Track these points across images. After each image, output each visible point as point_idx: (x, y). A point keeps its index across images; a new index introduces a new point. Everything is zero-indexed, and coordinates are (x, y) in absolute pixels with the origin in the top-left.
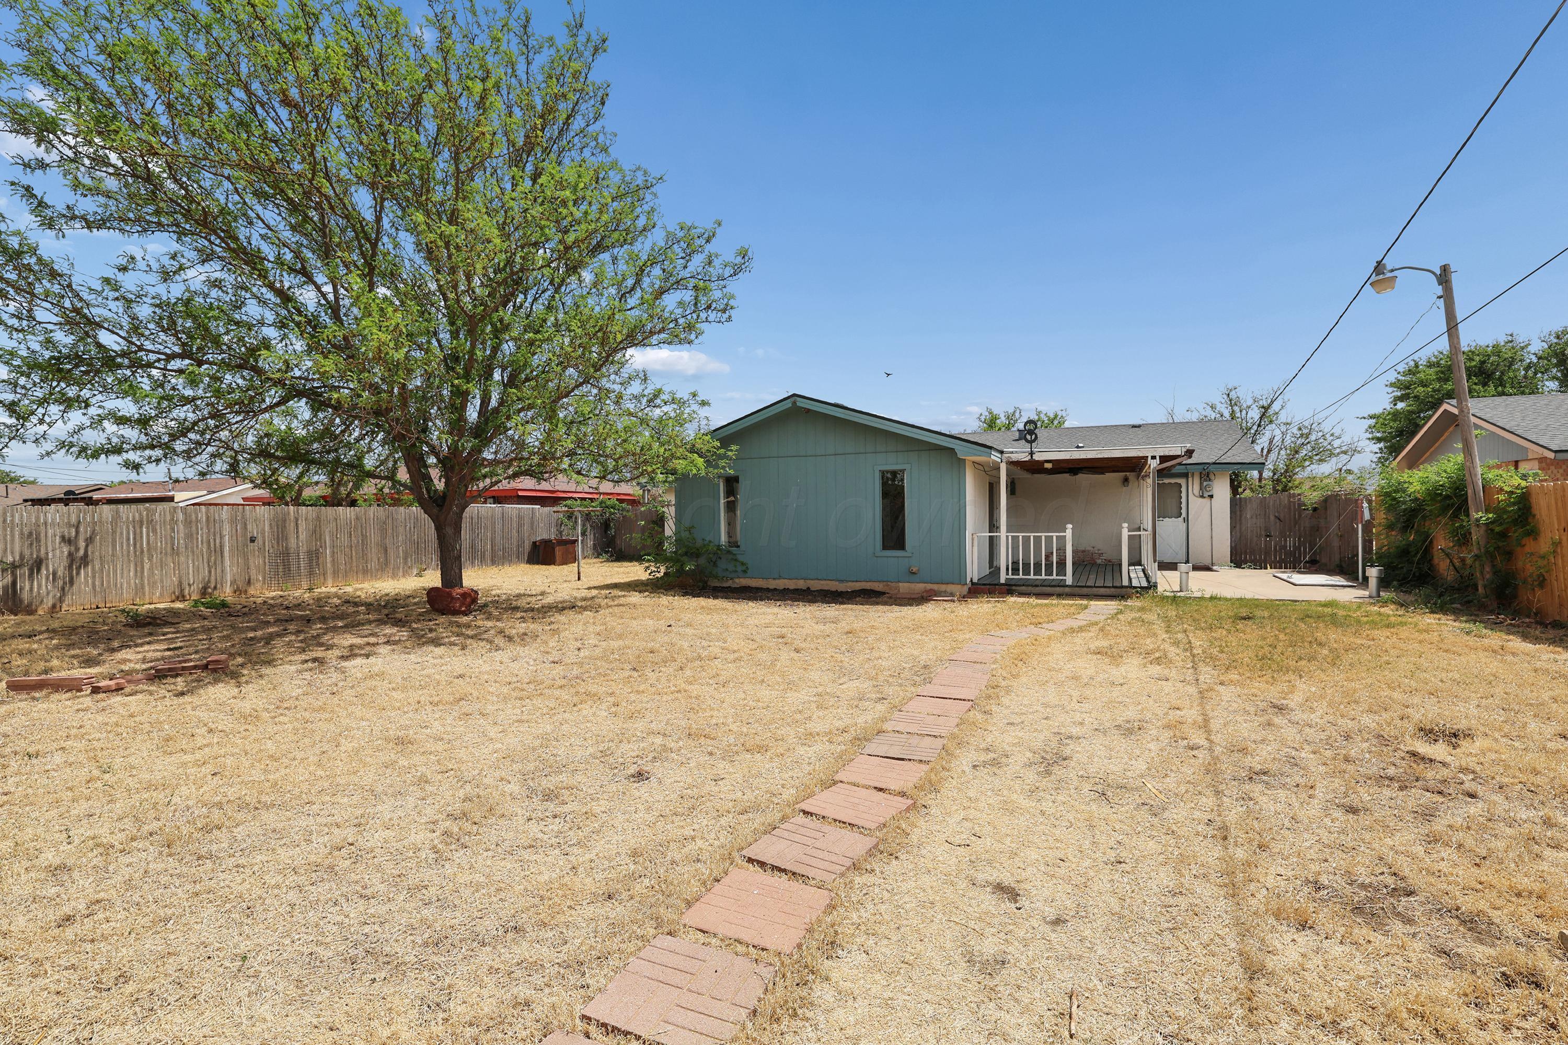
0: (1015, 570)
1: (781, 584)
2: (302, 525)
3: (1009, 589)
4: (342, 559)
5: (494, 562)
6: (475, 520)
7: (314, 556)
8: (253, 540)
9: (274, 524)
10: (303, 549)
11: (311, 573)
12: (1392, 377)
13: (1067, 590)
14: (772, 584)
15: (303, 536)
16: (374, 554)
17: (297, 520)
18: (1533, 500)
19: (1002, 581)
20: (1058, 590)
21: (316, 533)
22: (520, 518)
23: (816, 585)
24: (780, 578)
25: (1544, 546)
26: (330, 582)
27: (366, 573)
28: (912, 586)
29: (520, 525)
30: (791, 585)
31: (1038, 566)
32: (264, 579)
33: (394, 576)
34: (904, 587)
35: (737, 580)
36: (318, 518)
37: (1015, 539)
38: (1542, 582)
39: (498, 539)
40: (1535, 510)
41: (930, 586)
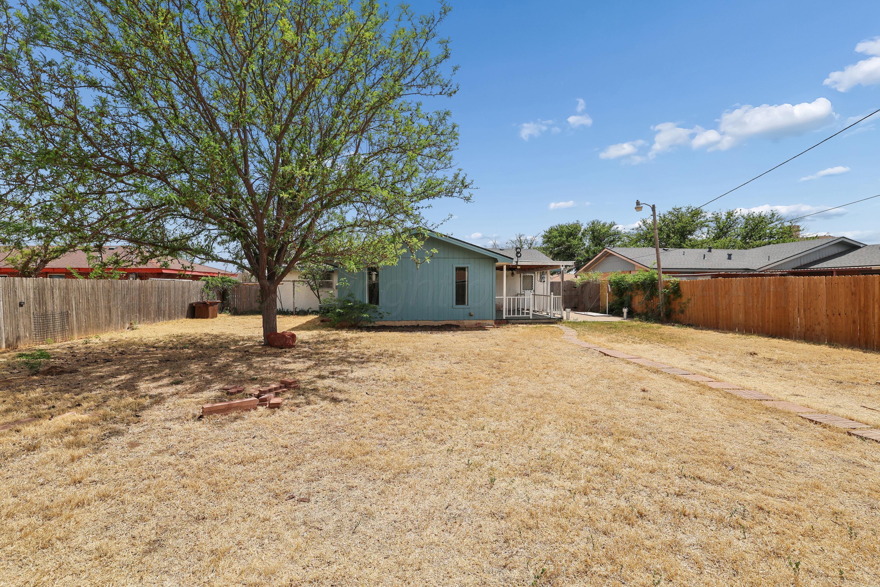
0: (509, 314)
1: (403, 323)
2: (57, 292)
3: (507, 322)
4: (83, 317)
5: (170, 318)
6: (160, 289)
7: (65, 315)
8: (21, 305)
9: (37, 291)
10: (58, 311)
11: (63, 330)
12: (543, 233)
13: (530, 321)
14: (398, 324)
15: (57, 302)
16: (103, 314)
17: (52, 289)
18: (681, 286)
19: (504, 318)
20: (527, 321)
21: (66, 300)
22: (183, 288)
23: (422, 323)
24: (402, 320)
25: (684, 300)
26: (76, 335)
27: (98, 327)
28: (470, 322)
29: (183, 293)
30: (409, 324)
31: (514, 310)
32: (30, 335)
33: (116, 329)
34: (467, 323)
35: (376, 323)
36: (67, 288)
37: (509, 299)
38: (682, 312)
39: (172, 301)
40: (681, 289)
41: (478, 321)
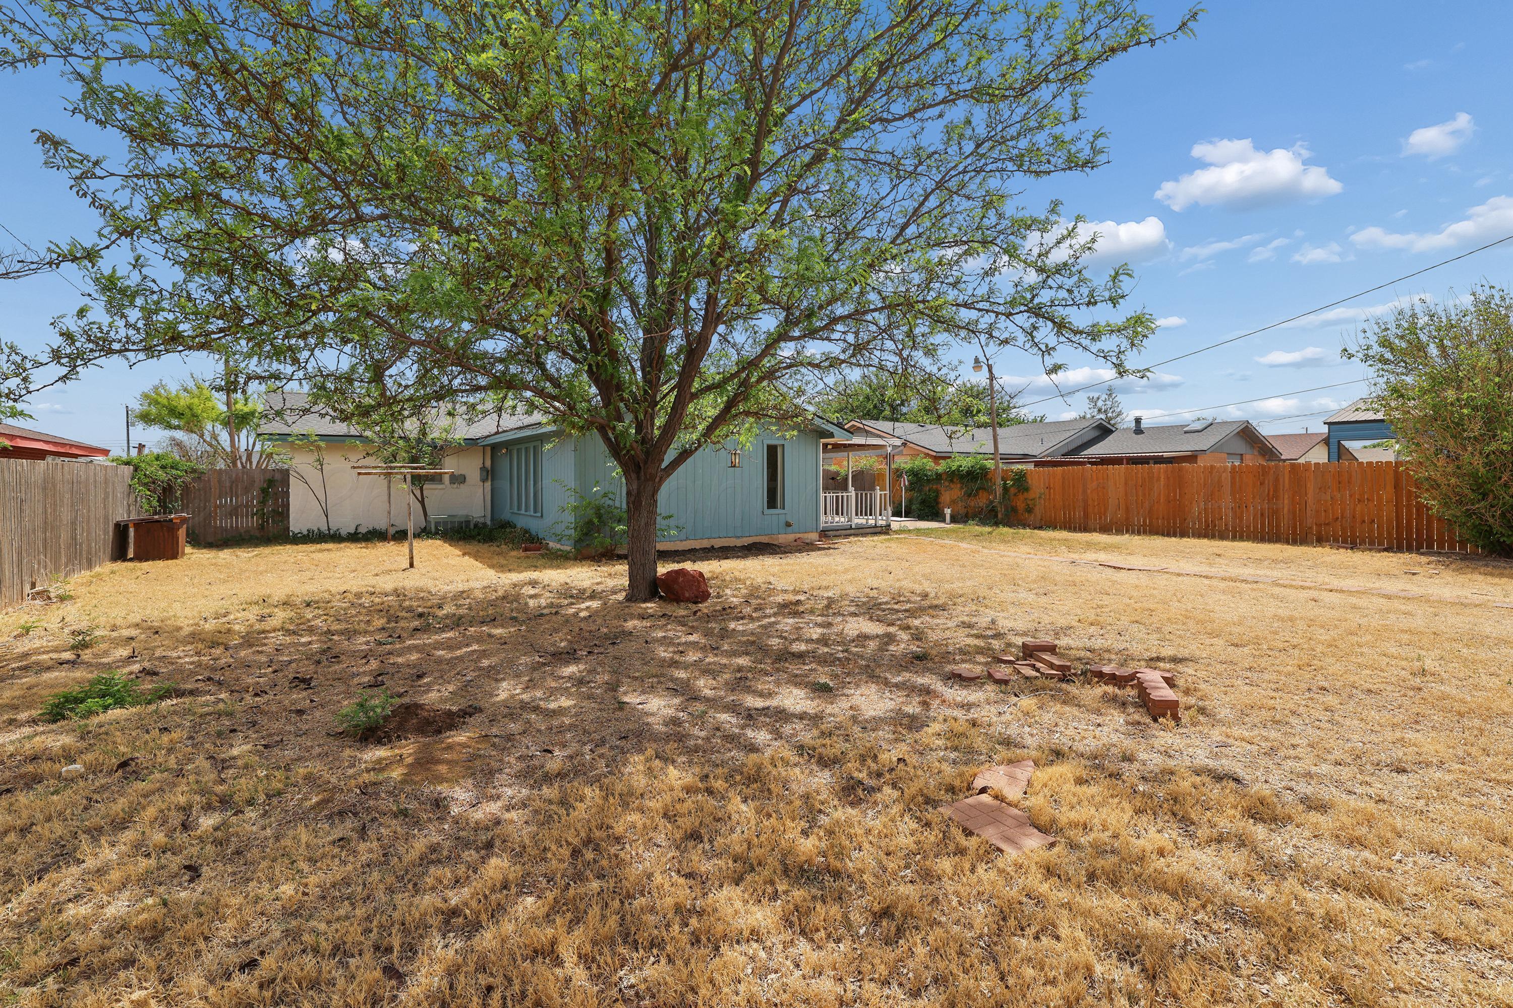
1: (689, 545)
3: (825, 534)
6: (75, 487)
14: (680, 546)
22: (106, 482)
23: (718, 543)
25: (1033, 494)
28: (787, 536)
29: (107, 495)
34: (782, 538)
38: (1030, 510)
40: (1029, 480)
41: (798, 535)
